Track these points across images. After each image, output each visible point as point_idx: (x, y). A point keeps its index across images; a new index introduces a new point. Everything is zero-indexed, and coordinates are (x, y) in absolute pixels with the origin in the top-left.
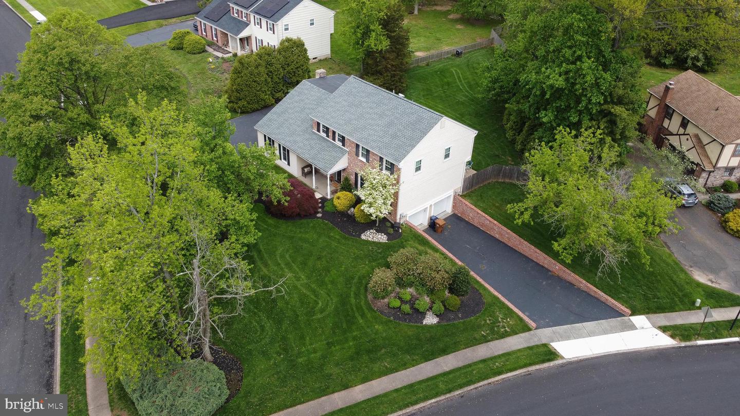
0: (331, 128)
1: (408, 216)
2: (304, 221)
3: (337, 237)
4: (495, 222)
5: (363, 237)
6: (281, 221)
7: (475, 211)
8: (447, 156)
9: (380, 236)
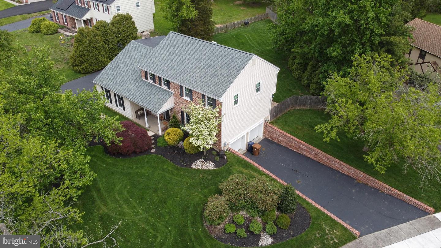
0: (157, 75)
1: (230, 144)
2: (140, 157)
3: (171, 169)
4: (302, 142)
5: (194, 166)
6: (119, 160)
7: (284, 134)
8: (258, 90)
9: (208, 164)
